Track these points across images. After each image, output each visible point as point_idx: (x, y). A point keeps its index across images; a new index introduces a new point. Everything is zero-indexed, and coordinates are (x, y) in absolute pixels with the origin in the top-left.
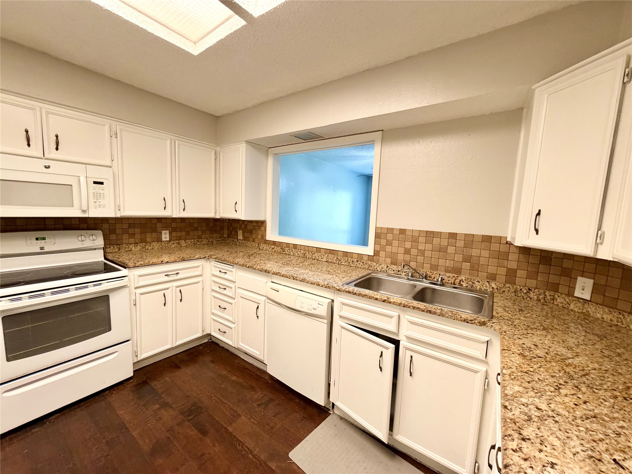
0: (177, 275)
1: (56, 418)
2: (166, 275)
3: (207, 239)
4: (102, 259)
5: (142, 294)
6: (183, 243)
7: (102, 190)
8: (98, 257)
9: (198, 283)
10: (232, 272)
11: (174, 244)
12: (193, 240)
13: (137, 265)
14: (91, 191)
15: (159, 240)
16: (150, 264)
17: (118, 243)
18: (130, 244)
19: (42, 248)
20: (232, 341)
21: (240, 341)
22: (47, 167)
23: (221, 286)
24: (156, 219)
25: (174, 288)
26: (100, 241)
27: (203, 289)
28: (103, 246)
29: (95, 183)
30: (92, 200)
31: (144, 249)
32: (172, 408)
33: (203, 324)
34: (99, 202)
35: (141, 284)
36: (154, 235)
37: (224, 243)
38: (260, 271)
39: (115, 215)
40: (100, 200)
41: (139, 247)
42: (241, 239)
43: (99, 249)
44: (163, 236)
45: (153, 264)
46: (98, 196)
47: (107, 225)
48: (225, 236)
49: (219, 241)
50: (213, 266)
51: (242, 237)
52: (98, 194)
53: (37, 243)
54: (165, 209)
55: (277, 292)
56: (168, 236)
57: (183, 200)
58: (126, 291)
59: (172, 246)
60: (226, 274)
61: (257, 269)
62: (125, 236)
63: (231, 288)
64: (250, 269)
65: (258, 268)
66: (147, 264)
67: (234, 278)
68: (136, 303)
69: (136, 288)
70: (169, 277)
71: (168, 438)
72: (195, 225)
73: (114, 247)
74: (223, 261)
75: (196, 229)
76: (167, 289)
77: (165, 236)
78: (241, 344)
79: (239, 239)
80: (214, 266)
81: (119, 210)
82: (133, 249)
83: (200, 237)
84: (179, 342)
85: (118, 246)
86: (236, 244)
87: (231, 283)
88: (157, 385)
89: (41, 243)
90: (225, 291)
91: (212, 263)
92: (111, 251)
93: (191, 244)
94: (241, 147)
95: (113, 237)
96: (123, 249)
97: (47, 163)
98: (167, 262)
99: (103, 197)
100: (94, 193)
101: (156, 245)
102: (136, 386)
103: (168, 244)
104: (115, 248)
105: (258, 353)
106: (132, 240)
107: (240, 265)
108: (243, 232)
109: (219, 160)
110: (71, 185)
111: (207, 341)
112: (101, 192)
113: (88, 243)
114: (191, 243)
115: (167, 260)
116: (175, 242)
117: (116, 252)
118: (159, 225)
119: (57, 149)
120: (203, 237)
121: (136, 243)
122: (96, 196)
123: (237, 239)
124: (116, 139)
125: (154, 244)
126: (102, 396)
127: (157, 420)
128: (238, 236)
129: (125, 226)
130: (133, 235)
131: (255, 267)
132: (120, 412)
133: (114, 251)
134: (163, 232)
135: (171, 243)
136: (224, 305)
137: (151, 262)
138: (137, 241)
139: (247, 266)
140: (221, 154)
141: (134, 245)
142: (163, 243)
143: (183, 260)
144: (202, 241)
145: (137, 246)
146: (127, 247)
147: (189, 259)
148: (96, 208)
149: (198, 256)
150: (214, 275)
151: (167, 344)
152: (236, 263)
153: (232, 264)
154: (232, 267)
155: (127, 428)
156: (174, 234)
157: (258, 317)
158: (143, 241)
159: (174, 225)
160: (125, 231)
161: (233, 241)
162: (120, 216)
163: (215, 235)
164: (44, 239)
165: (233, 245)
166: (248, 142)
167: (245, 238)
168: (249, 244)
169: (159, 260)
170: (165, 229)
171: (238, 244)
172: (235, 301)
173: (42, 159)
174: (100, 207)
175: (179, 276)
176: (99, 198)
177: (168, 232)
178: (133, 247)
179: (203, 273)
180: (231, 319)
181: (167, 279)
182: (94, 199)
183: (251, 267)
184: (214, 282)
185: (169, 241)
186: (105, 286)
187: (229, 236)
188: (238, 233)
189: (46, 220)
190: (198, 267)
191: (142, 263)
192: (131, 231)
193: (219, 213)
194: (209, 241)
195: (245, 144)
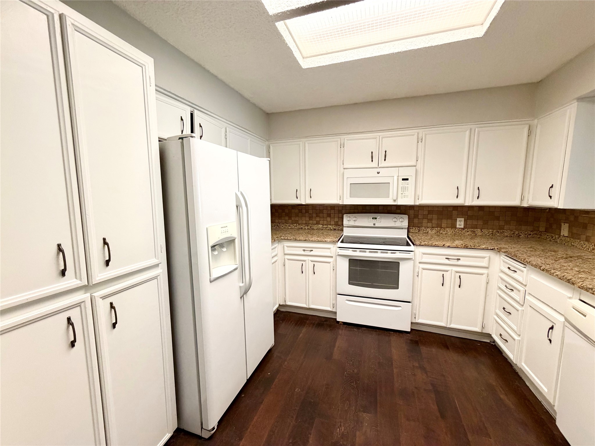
0: (458, 261)
1: (365, 330)
2: (446, 258)
3: (511, 231)
4: (406, 236)
5: (424, 269)
6: (478, 232)
7: (407, 184)
8: (403, 234)
9: (482, 274)
10: (522, 271)
11: (468, 231)
12: (491, 230)
13: (422, 244)
14: (400, 186)
15: (454, 226)
16: (433, 245)
17: (419, 226)
18: (428, 227)
19: (374, 224)
20: (513, 355)
21: (523, 361)
22: (378, 173)
23: (508, 285)
24: (452, 207)
25: (453, 273)
26: (405, 223)
27: (487, 283)
28: (407, 227)
29: (403, 179)
30: (400, 192)
31: (439, 233)
32: (427, 375)
33: (483, 320)
34: (405, 194)
35: (424, 260)
36: (449, 221)
37: (539, 238)
38: (560, 279)
39: (414, 203)
40: (405, 192)
41: (434, 231)
42: (566, 235)
43: (405, 228)
44: (458, 223)
45: (436, 246)
46: (404, 189)
47: (413, 211)
48: (542, 229)
49: (530, 234)
50: (502, 261)
51: (567, 232)
52: (404, 188)
53: (372, 221)
54: (457, 198)
55: (584, 317)
56: (463, 223)
57: (478, 187)
58: (411, 262)
59: (466, 234)
60: (516, 273)
61: (555, 274)
62: (425, 221)
63: (519, 291)
64: (544, 272)
65: (557, 274)
66: (430, 245)
67: (524, 279)
68: (418, 274)
69: (420, 263)
70: (449, 260)
71: (413, 392)
72: (497, 214)
73: (415, 228)
74: (512, 256)
75: (498, 218)
76: (447, 271)
77: (460, 223)
78: (523, 364)
79: (562, 234)
80: (504, 261)
81: (418, 199)
82: (430, 232)
83: (501, 228)
84: (453, 326)
85: (418, 228)
86: (557, 242)
87: (520, 285)
88: (424, 350)
89: (375, 221)
90: (512, 293)
91: (502, 257)
92: (413, 231)
93: (488, 235)
94: (568, 111)
95: (416, 221)
96: (422, 231)
97: (378, 170)
98: (449, 247)
99: (407, 190)
100: (402, 187)
101: (449, 231)
102: (411, 340)
103: (462, 231)
104: (417, 229)
105: (546, 390)
106: (430, 225)
107: (532, 265)
108: (569, 227)
109: (536, 134)
110: (389, 183)
111: (488, 341)
112: (406, 186)
113: (398, 224)
114: (488, 233)
115: (449, 245)
116: (469, 229)
117: (416, 233)
118: (455, 213)
119: (385, 160)
120: (505, 228)
121: (433, 228)
122: (403, 189)
123: (560, 235)
124: (421, 143)
125: (448, 229)
126: (389, 333)
127: (412, 374)
128: (561, 230)
129: (426, 212)
130: (430, 220)
131: (553, 271)
132: (394, 351)
133: (415, 232)
134: (458, 219)
135: (465, 230)
136: (509, 308)
137: (434, 244)
138: (433, 226)
139: (541, 268)
140: (539, 126)
141: (430, 229)
142: (457, 229)
143: (466, 247)
144: (503, 232)
145: (433, 230)
146: (425, 229)
147: (473, 247)
148: (402, 198)
149: (483, 247)
150: (502, 272)
151: (442, 322)
152: (528, 261)
153: (524, 263)
154: (523, 265)
155: (392, 364)
156: (469, 222)
157: (550, 340)
158: (439, 226)
159: (470, 213)
160: (425, 217)
161: (552, 237)
162: (418, 204)
163: (523, 227)
164: (376, 218)
165: (551, 243)
166: (580, 99)
167: (573, 235)
168: (576, 243)
169: (441, 244)
170: (461, 216)
171: (558, 242)
172: (523, 308)
173: (377, 168)
174: (404, 197)
175: (459, 263)
176: (404, 191)
177: (463, 219)
178: (430, 230)
179: (489, 265)
180: (515, 328)
181: (447, 262)
182: (402, 191)
183: (547, 271)
184: (502, 279)
185: (464, 229)
186: (398, 255)
187: (547, 231)
188: (561, 227)
189: (380, 207)
190: (484, 258)
191: (426, 243)
192: (430, 216)
193: (528, 200)
194: (513, 234)
195: (576, 103)
